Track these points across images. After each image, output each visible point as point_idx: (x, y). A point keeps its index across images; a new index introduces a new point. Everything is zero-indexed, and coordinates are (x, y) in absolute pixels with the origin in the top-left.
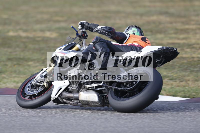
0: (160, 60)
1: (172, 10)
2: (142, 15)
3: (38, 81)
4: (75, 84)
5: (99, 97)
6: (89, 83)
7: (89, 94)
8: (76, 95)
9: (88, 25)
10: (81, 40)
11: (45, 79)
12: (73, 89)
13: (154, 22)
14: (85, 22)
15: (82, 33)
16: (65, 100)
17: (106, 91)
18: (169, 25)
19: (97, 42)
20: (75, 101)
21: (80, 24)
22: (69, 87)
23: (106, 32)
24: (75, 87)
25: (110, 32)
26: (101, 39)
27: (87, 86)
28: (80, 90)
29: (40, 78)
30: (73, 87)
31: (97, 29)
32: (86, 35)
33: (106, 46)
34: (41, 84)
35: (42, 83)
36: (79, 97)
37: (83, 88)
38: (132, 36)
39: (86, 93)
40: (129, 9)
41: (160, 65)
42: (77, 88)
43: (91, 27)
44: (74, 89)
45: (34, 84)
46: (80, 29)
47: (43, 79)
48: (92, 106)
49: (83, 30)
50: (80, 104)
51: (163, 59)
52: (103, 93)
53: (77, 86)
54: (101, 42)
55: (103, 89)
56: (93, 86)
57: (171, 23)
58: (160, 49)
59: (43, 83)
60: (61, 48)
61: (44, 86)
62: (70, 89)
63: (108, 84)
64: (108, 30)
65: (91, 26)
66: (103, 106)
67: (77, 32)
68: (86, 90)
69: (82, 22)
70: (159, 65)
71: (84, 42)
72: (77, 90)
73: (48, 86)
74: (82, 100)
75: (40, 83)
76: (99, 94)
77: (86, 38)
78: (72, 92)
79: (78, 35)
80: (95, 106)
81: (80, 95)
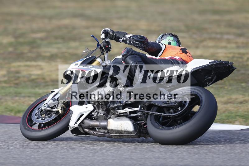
0: (210, 78)
1: (88, 12)
2: (51, 18)
3: (49, 105)
4: (100, 108)
5: (134, 125)
6: (120, 108)
7: (121, 122)
8: (103, 123)
9: (114, 33)
10: (103, 53)
11: (58, 103)
12: (98, 115)
13: (66, 27)
14: (110, 29)
15: (105, 44)
16: (86, 130)
17: (142, 117)
18: (85, 31)
19: (129, 55)
20: (102, 131)
21: (103, 33)
22: (93, 113)
23: (137, 42)
24: (101, 113)
25: (141, 41)
26: (133, 51)
27: (118, 111)
28: (108, 116)
29: (51, 101)
30: (98, 113)
31: (125, 39)
32: (109, 46)
33: (140, 60)
34: (54, 110)
35: (54, 108)
36: (107, 126)
37: (112, 114)
38: (169, 47)
39: (116, 121)
40: (35, 11)
41: (210, 84)
42: (104, 115)
43: (117, 36)
44: (100, 116)
45: (45, 109)
46: (103, 39)
47: (56, 103)
48: (124, 137)
49: (107, 41)
50: (107, 134)
51: (214, 76)
52: (139, 120)
53: (103, 111)
54: (133, 54)
55: (139, 116)
56: (126, 111)
57: (87, 28)
58: (211, 64)
59: (57, 108)
60: (77, 63)
61: (58, 112)
62: (95, 116)
63: (145, 108)
64: (140, 40)
65: (117, 34)
66: (139, 137)
67: (98, 43)
68: (116, 117)
69: (105, 29)
70: (208, 84)
71: (106, 56)
72: (104, 117)
73: (63, 112)
74: (112, 130)
75: (52, 108)
76: (134, 121)
77: (110, 51)
78: (98, 119)
79: (99, 46)
80: (129, 137)
81: (109, 122)
